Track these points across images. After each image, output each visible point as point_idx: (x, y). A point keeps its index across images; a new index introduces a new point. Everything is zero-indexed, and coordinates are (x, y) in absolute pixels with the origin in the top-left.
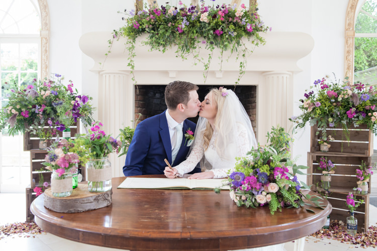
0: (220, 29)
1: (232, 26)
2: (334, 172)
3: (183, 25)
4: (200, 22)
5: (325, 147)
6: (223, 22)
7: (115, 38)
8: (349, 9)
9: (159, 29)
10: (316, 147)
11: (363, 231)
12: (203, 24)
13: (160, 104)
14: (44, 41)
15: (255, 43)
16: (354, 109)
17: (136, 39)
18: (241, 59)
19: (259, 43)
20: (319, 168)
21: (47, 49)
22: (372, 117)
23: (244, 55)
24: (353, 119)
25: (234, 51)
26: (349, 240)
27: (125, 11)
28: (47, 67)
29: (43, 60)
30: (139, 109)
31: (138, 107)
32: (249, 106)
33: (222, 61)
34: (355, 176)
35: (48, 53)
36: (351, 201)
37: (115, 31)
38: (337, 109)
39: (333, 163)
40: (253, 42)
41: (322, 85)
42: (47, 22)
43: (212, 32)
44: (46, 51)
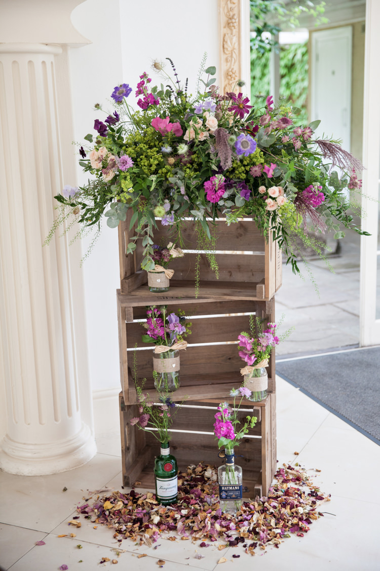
5: (159, 277)
10: (134, 277)
16: (219, 179)
22: (269, 201)
24: (221, 203)
38: (181, 174)
41: (142, 97)
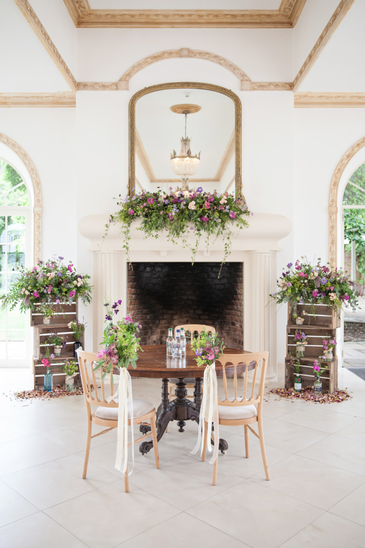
0: (206, 217)
1: (217, 214)
2: (307, 343)
3: (173, 212)
4: (188, 209)
5: (300, 321)
6: (209, 210)
7: (111, 223)
8: (332, 186)
9: (152, 217)
10: (292, 321)
11: (328, 392)
12: (191, 212)
13: (151, 277)
14: (37, 217)
15: (240, 226)
16: (317, 290)
17: (131, 224)
18: (227, 241)
19: (243, 226)
20: (295, 340)
21: (40, 225)
22: (331, 297)
23: (228, 238)
24: (317, 297)
25: (219, 235)
26: (313, 399)
27: (120, 195)
28: (39, 243)
29: (36, 236)
30: (131, 283)
31: (129, 282)
32: (237, 280)
33: (208, 244)
34: (322, 346)
35: (40, 229)
36: (316, 368)
37: (111, 216)
38: (306, 289)
39: (306, 335)
40: (238, 225)
41: (297, 266)
42: (40, 199)
43: (199, 219)
44: (39, 227)
